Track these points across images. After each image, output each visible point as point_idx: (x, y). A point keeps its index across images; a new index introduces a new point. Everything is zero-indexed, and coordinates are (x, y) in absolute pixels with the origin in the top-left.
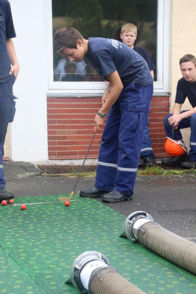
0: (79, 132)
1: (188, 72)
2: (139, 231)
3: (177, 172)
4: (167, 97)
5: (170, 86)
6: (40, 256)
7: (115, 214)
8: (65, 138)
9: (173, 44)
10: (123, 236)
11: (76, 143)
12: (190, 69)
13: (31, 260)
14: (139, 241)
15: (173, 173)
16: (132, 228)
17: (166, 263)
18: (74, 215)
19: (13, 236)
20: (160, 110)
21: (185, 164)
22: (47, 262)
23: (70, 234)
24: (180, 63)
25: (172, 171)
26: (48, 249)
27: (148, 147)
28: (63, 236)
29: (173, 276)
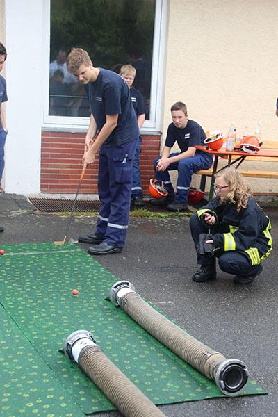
1: (178, 120)
2: (122, 299)
3: (162, 215)
4: (159, 136)
5: (162, 126)
6: (37, 319)
7: (102, 270)
8: (58, 171)
9: (167, 86)
10: (108, 300)
12: (180, 117)
13: (30, 324)
14: (120, 307)
15: (159, 216)
16: (116, 296)
17: (142, 331)
18: (65, 269)
19: (13, 295)
20: (151, 148)
21: (171, 206)
22: (44, 327)
23: (62, 293)
24: (172, 109)
25: (158, 214)
26: (44, 312)
27: (137, 186)
28: (56, 296)
29: (145, 346)
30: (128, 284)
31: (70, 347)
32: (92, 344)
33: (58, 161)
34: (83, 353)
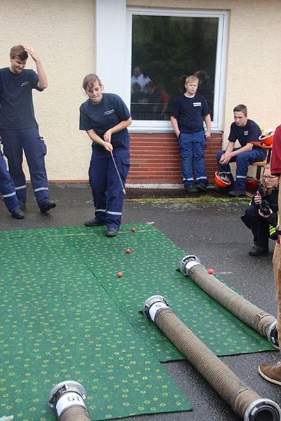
0: (148, 161)
1: (238, 120)
2: (189, 271)
3: (224, 200)
4: (221, 134)
5: (223, 126)
6: (122, 286)
7: (174, 246)
8: (138, 165)
10: (178, 270)
11: (146, 170)
12: (240, 118)
13: (116, 290)
14: (188, 276)
15: (221, 201)
16: (185, 268)
17: (206, 297)
18: (144, 246)
19: (102, 266)
20: (214, 145)
21: (232, 193)
22: (127, 292)
23: (141, 265)
24: (234, 111)
25: (221, 199)
26: (127, 281)
27: (202, 176)
28: (137, 267)
29: (209, 308)
30: (194, 258)
31: (148, 309)
32: (165, 306)
33: (138, 157)
34: (158, 314)
